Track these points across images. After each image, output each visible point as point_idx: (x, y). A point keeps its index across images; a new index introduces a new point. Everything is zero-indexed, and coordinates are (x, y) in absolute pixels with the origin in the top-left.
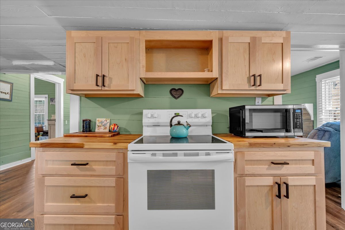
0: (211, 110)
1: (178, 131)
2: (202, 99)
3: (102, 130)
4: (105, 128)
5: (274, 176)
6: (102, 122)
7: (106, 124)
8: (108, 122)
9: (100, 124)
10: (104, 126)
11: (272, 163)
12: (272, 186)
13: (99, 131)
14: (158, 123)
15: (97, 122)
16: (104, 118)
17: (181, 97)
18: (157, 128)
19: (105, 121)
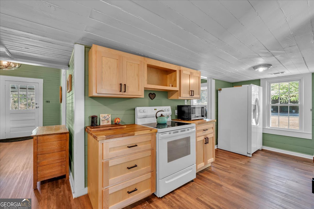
0: (170, 107)
1: (163, 120)
2: (164, 100)
3: (105, 123)
4: (108, 122)
5: (204, 135)
6: (105, 117)
7: (108, 119)
8: (110, 117)
9: (104, 119)
10: (107, 120)
11: (204, 130)
12: (204, 140)
13: (103, 124)
14: (147, 115)
15: (101, 117)
16: (106, 114)
17: (155, 99)
18: (146, 119)
19: (108, 116)
